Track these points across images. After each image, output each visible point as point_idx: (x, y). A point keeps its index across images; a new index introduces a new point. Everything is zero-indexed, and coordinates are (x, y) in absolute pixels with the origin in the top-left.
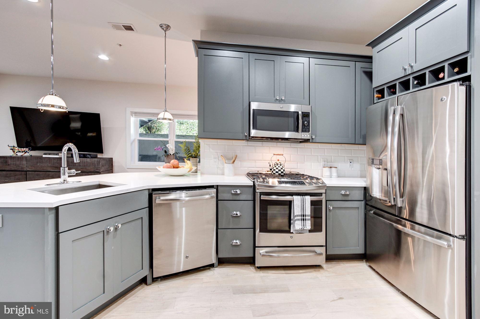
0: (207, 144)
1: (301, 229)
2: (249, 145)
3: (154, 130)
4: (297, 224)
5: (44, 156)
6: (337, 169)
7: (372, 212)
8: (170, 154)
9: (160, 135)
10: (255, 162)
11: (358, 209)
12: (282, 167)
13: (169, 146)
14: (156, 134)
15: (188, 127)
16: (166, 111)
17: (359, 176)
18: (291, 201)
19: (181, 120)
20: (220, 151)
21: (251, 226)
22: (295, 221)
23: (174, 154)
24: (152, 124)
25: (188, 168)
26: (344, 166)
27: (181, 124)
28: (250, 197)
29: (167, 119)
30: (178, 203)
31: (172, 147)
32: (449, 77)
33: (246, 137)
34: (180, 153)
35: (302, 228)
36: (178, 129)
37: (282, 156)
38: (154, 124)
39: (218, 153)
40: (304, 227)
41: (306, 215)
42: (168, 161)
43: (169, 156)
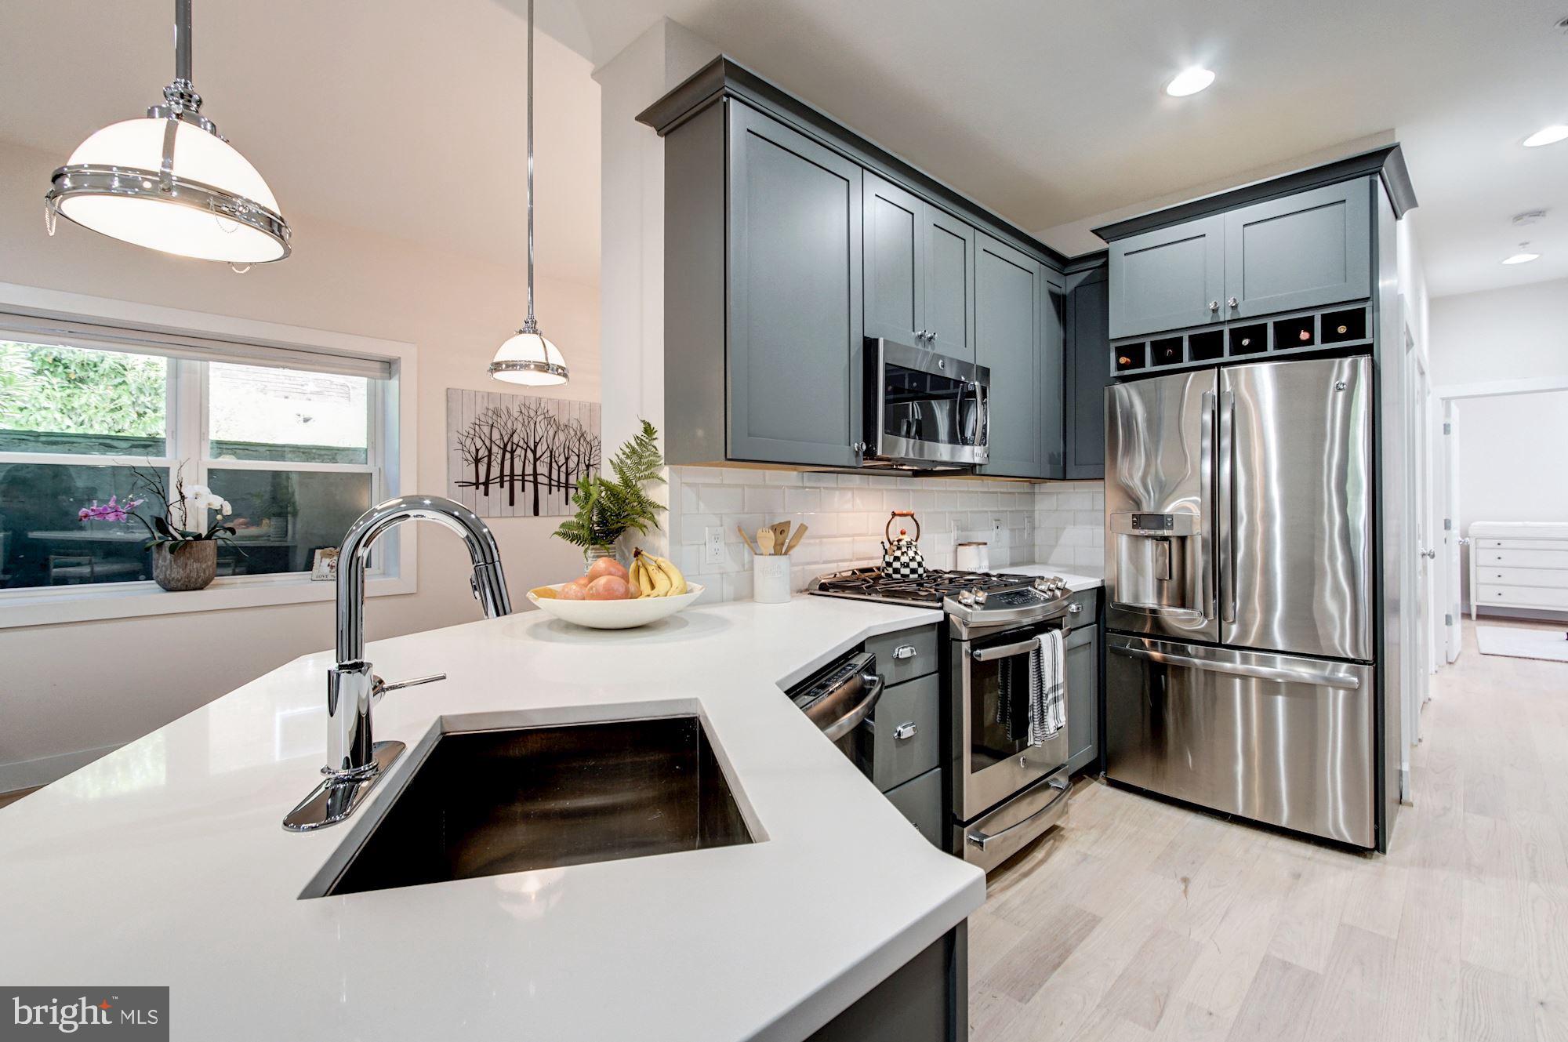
4: (1050, 717)
6: (987, 547)
11: (1089, 645)
20: (727, 511)
21: (934, 758)
22: (1047, 709)
32: (1322, 342)
33: (856, 457)
39: (725, 520)
42: (188, 571)
43: (192, 547)
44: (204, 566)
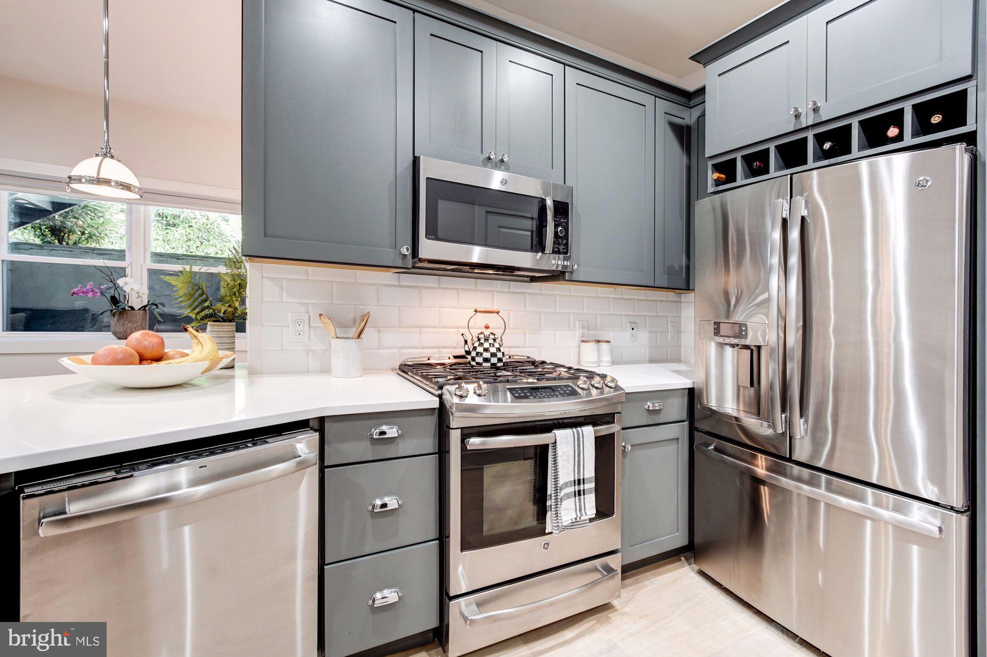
0: (270, 279)
1: (574, 520)
2: (403, 284)
3: (74, 238)
4: (565, 509)
6: (611, 345)
7: (712, 447)
8: (132, 308)
9: (96, 252)
10: (420, 332)
11: (677, 440)
12: (499, 346)
13: (126, 284)
14: (82, 248)
15: (192, 235)
16: (108, 154)
17: (647, 360)
18: (547, 445)
19: (170, 211)
20: (313, 301)
21: (432, 531)
22: (561, 501)
23: (145, 306)
24: (65, 217)
25: (203, 360)
26: (621, 337)
27: (169, 225)
28: (429, 443)
29: (113, 184)
30: (162, 515)
31: (137, 287)
32: (915, 134)
33: (403, 259)
34: (166, 304)
35: (577, 516)
36: (160, 238)
37: (496, 314)
38: (75, 218)
39: (310, 308)
40: (582, 515)
41: (585, 480)
42: (125, 328)
43: (127, 314)
44: (135, 325)
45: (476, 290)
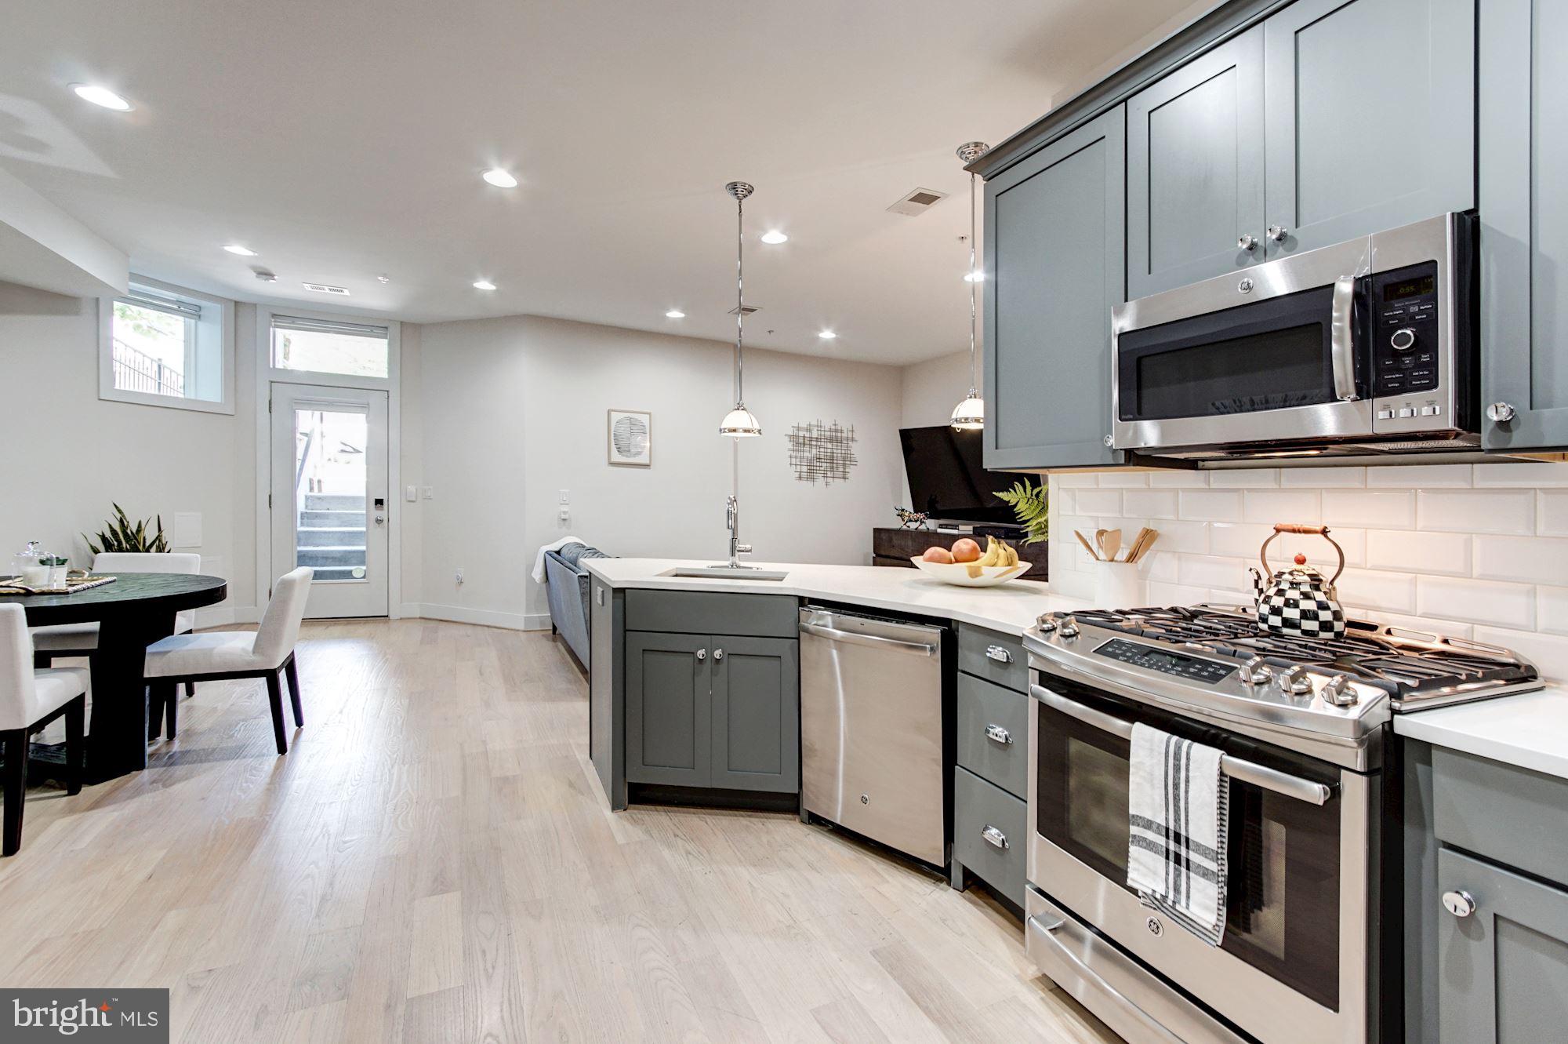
0: (1065, 489)
1: (1158, 897)
4: (1138, 861)
5: (940, 530)
20: (1102, 515)
22: (1131, 842)
35: (1167, 895)
40: (1177, 900)
41: (1191, 843)
45: (1366, 489)
